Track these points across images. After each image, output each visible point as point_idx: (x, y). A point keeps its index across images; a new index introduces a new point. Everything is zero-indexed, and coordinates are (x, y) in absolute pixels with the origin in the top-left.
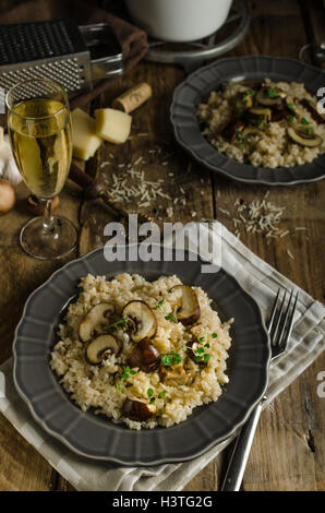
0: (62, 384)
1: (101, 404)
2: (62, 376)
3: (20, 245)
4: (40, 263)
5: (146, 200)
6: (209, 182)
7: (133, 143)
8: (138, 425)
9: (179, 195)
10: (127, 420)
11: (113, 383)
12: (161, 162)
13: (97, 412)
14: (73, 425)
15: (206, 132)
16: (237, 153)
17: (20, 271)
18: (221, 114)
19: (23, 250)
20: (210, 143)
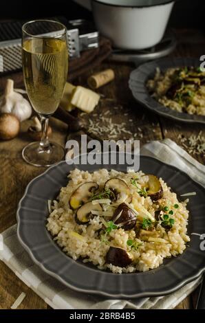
0: (56, 241)
1: (88, 253)
2: (56, 235)
3: (22, 158)
4: (37, 169)
5: (114, 134)
6: (158, 125)
7: (102, 103)
8: (120, 270)
9: (138, 132)
10: (110, 266)
11: (99, 237)
12: (124, 113)
13: (85, 261)
14: (66, 268)
15: (154, 95)
16: (177, 106)
17: (22, 173)
18: (164, 84)
19: (24, 161)
20: (157, 101)
